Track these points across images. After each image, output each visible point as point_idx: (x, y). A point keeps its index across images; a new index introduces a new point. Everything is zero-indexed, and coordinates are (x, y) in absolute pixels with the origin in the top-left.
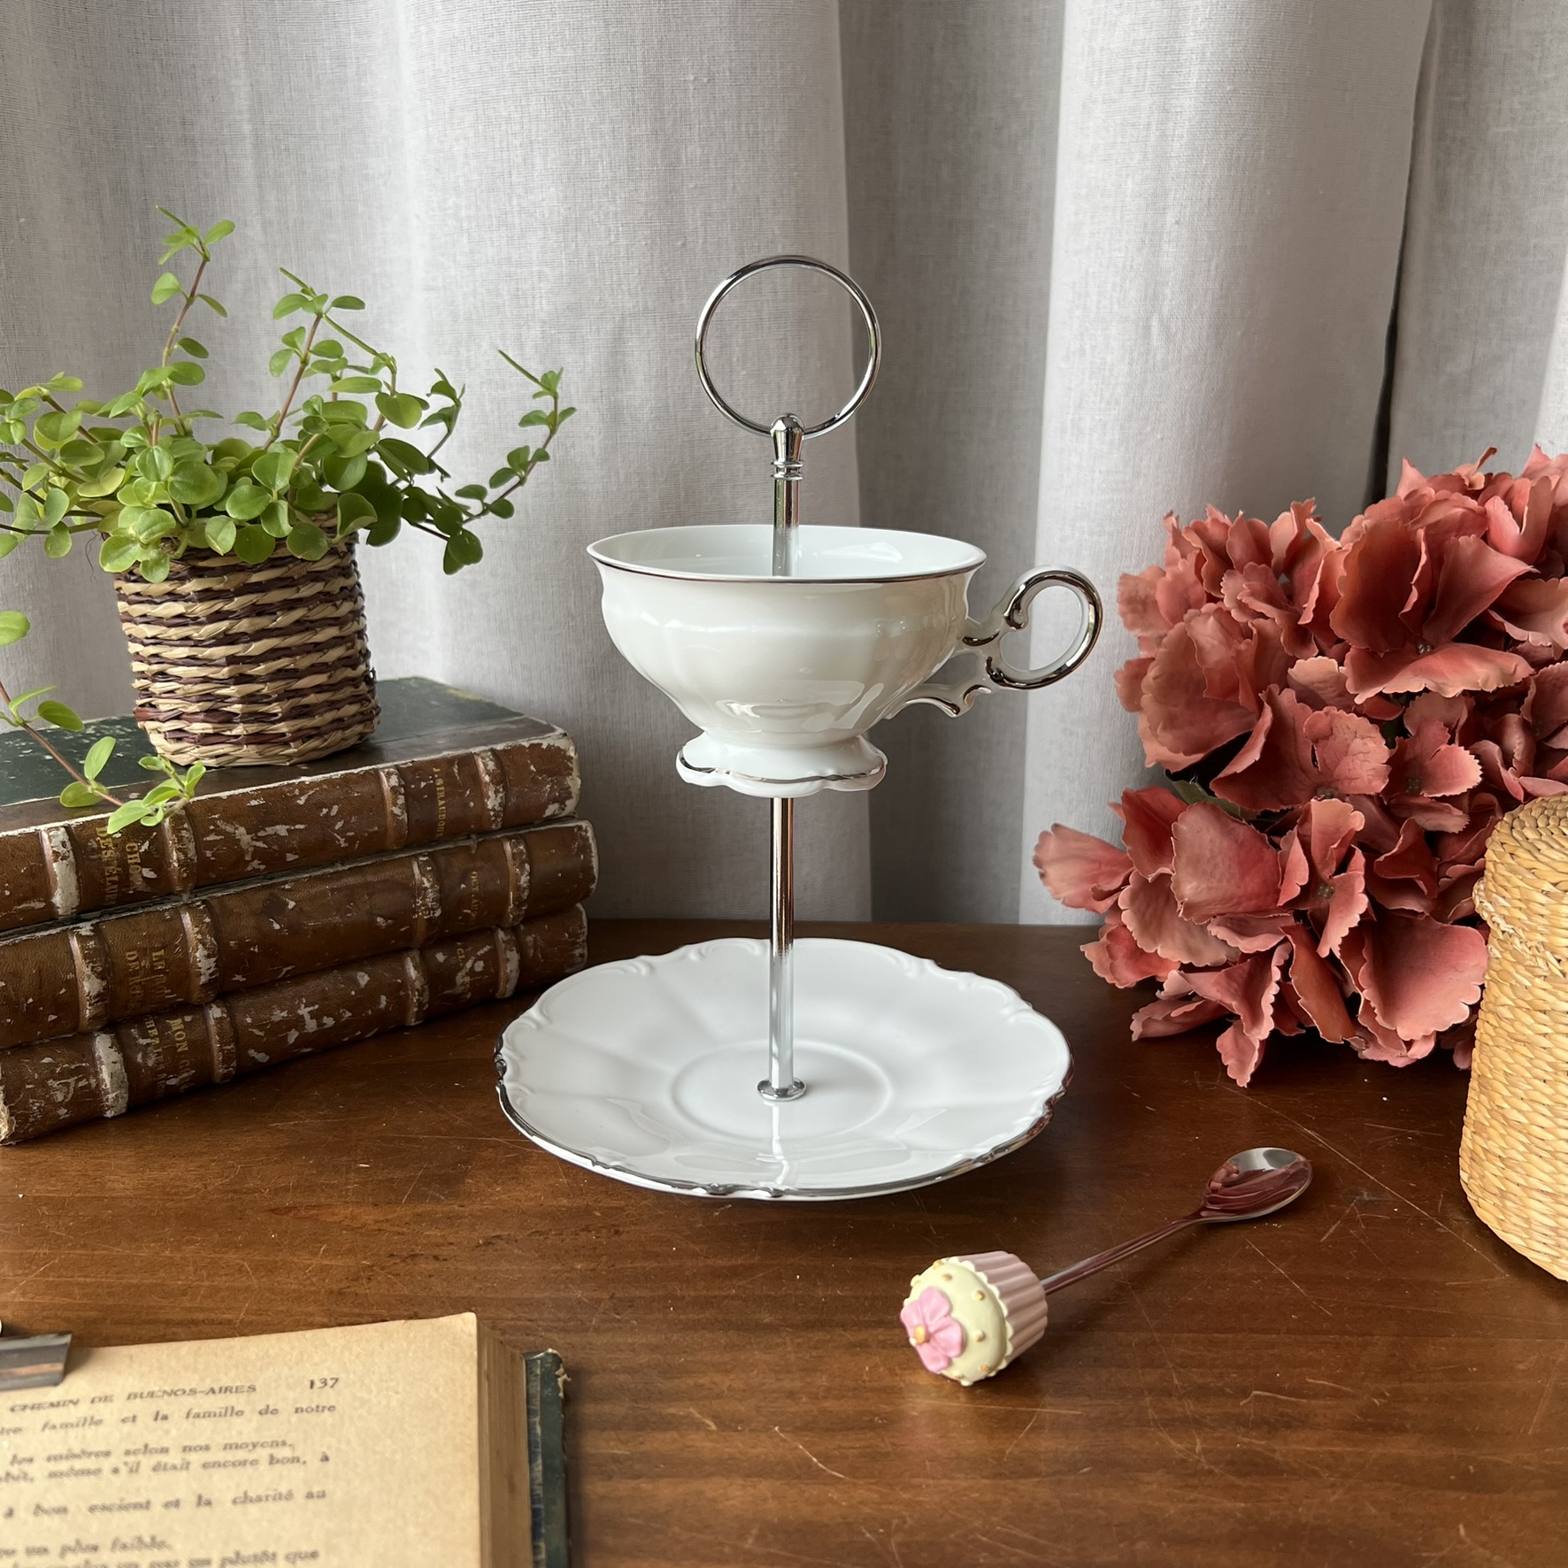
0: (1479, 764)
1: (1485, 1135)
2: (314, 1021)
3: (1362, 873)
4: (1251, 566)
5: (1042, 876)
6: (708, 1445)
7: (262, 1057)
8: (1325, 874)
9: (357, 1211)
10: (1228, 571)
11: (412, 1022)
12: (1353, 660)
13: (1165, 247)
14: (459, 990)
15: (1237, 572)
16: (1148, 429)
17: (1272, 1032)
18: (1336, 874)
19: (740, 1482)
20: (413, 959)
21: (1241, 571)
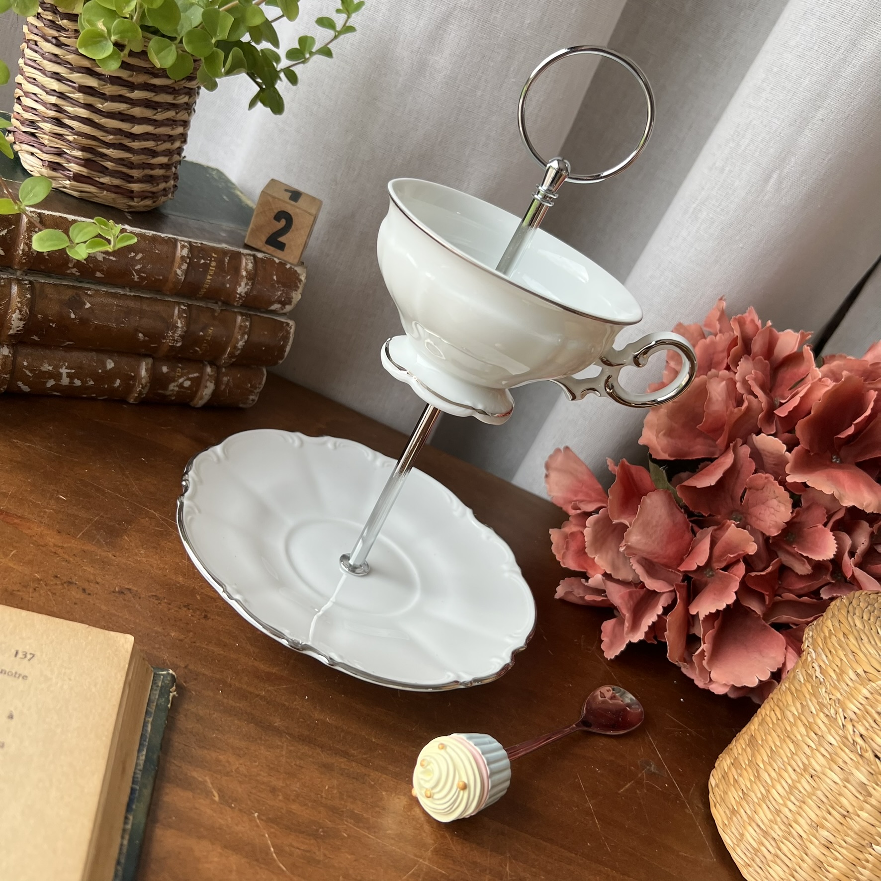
0: (837, 548)
1: (739, 771)
2: (69, 379)
3: (739, 580)
4: (760, 360)
5: (547, 476)
6: (209, 812)
7: (26, 388)
8: (716, 566)
9: (45, 532)
10: (746, 355)
11: (132, 401)
12: (798, 452)
13: (807, 132)
14: (168, 393)
15: (750, 359)
16: (737, 238)
17: (641, 642)
18: (721, 569)
19: (220, 850)
20: (147, 364)
21: (753, 360)
